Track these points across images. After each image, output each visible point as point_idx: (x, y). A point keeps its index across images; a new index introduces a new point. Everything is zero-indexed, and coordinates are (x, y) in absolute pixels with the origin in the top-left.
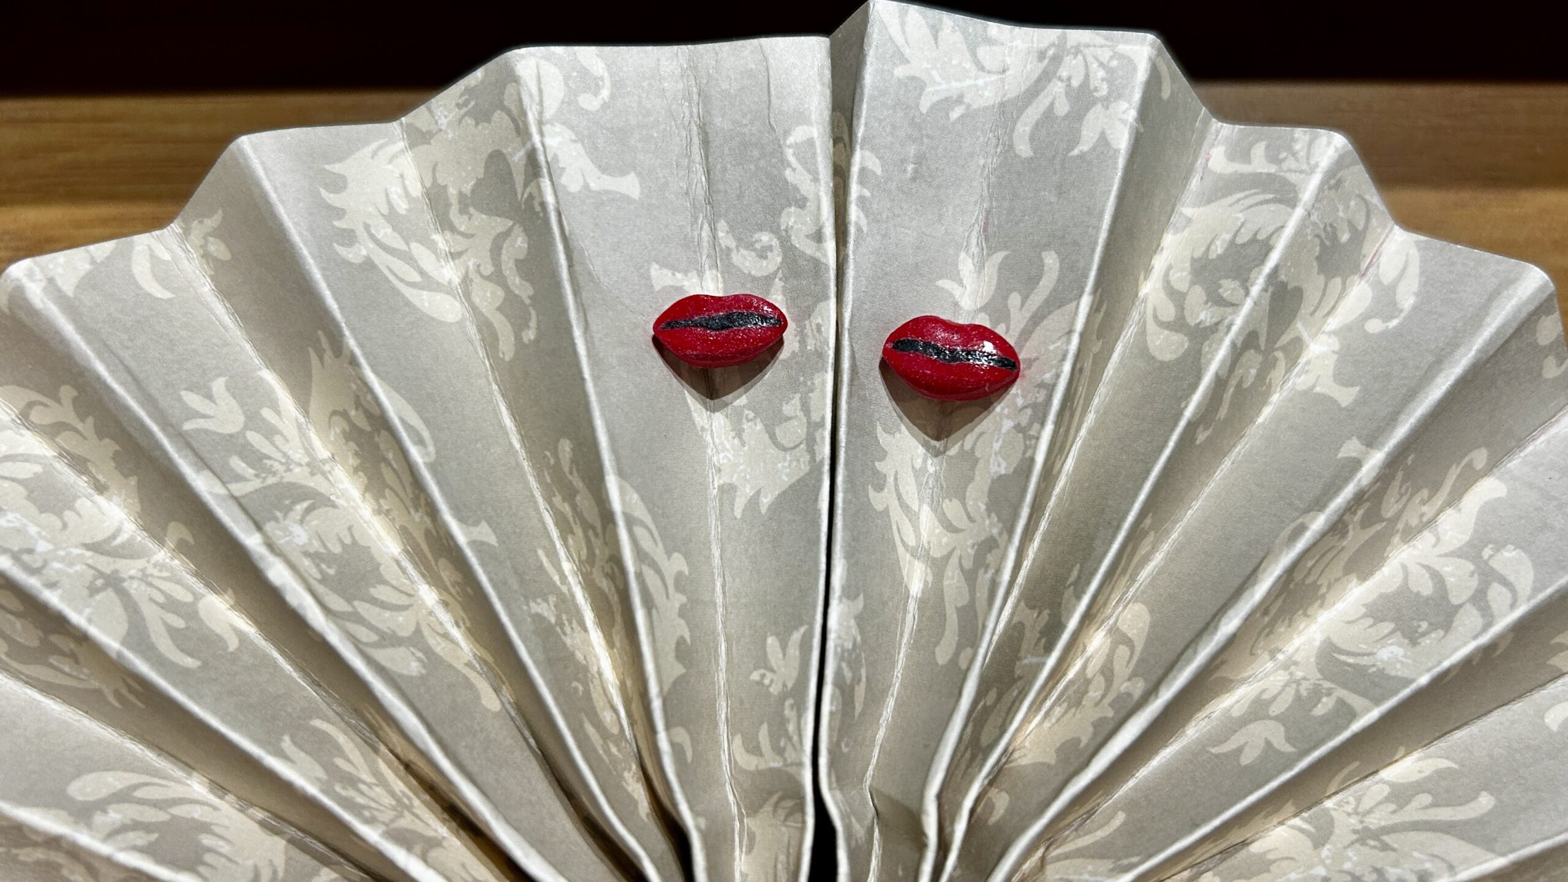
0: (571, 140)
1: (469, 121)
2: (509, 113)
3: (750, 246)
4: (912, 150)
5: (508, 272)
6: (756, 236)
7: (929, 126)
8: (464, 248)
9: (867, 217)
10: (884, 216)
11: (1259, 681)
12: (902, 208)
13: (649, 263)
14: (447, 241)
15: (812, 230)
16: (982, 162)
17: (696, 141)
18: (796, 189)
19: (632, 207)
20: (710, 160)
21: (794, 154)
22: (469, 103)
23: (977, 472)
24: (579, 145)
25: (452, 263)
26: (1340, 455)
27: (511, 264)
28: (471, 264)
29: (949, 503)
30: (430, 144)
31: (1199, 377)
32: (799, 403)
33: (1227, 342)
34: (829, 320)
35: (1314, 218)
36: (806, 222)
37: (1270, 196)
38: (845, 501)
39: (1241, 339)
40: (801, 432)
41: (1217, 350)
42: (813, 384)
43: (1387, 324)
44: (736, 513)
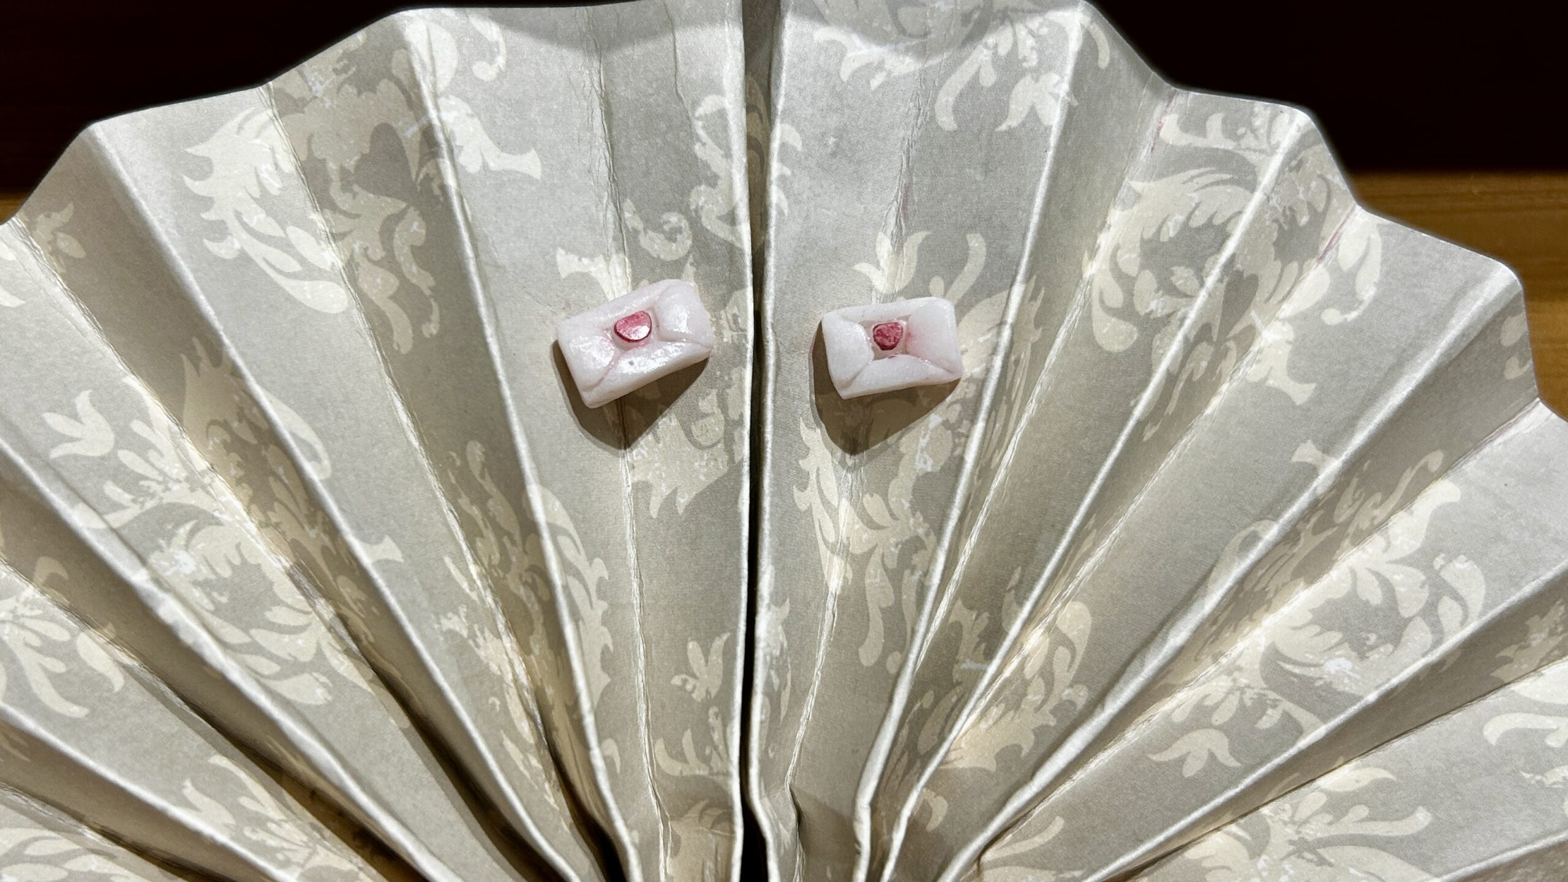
0: (468, 115)
1: (350, 90)
2: (398, 83)
3: (658, 228)
4: (833, 121)
5: (402, 259)
6: (665, 217)
7: (850, 95)
8: (347, 229)
9: (787, 198)
10: (805, 196)
11: (1201, 685)
12: (822, 187)
13: (555, 248)
14: (327, 221)
15: (725, 211)
16: (902, 134)
17: (598, 112)
18: (707, 166)
19: (534, 188)
20: (614, 133)
21: (704, 127)
22: (349, 69)
23: (900, 468)
24: (476, 120)
25: (334, 244)
26: (1295, 459)
27: (406, 250)
29: (870, 498)
30: (304, 112)
31: (1149, 374)
32: (715, 399)
33: (1180, 337)
34: (746, 311)
35: (1273, 202)
36: (718, 202)
37: (1228, 176)
38: (772, 505)
39: (1194, 333)
40: (719, 430)
41: (1169, 345)
42: (731, 379)
43: (1346, 316)
44: (651, 512)
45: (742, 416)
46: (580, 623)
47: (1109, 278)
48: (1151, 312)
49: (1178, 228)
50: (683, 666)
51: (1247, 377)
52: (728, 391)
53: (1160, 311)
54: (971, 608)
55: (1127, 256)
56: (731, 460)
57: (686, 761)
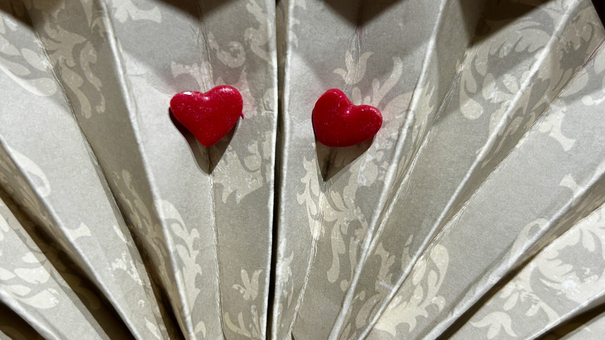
3: (227, 49)
5: (85, 69)
6: (231, 44)
8: (55, 49)
9: (298, 38)
10: (307, 36)
12: (316, 29)
13: (170, 62)
14: (44, 44)
15: (263, 43)
18: (253, 17)
19: (157, 29)
23: (350, 181)
25: (48, 56)
26: (561, 184)
27: (87, 65)
28: (60, 58)
31: (487, 136)
32: (257, 146)
33: (505, 117)
34: (273, 99)
35: (562, 40)
36: (259, 38)
37: (538, 24)
38: (285, 207)
39: (513, 114)
40: (259, 163)
41: (499, 121)
42: (265, 137)
43: (595, 101)
44: (223, 200)
45: (270, 158)
46: (184, 268)
47: (470, 74)
48: (491, 99)
49: (509, 51)
50: (238, 280)
51: (539, 129)
52: (263, 143)
53: (496, 99)
54: (387, 250)
55: (481, 63)
56: (265, 180)
57: (239, 327)
